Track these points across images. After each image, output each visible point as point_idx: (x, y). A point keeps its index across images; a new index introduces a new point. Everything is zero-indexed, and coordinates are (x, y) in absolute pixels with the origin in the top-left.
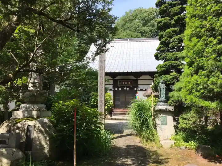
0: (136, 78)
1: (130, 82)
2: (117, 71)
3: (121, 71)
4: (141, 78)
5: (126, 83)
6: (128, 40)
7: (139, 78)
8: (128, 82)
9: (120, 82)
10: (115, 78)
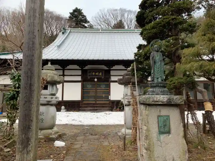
0: (108, 69)
1: (101, 73)
2: (86, 58)
3: (91, 58)
4: (114, 68)
5: (97, 74)
6: (99, 30)
7: (112, 69)
8: (99, 73)
9: (89, 72)
10: (84, 68)
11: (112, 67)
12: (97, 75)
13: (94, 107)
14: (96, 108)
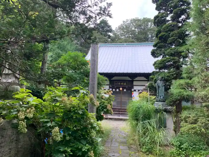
0: (131, 79)
1: (125, 83)
2: (114, 72)
3: (117, 72)
4: (136, 79)
6: (124, 45)
7: (134, 80)
9: (116, 83)
10: (112, 79)
11: (135, 78)
12: (122, 85)
13: (120, 111)
14: (121, 113)
